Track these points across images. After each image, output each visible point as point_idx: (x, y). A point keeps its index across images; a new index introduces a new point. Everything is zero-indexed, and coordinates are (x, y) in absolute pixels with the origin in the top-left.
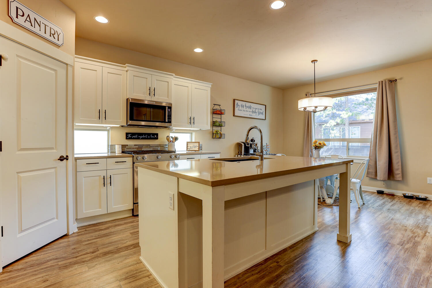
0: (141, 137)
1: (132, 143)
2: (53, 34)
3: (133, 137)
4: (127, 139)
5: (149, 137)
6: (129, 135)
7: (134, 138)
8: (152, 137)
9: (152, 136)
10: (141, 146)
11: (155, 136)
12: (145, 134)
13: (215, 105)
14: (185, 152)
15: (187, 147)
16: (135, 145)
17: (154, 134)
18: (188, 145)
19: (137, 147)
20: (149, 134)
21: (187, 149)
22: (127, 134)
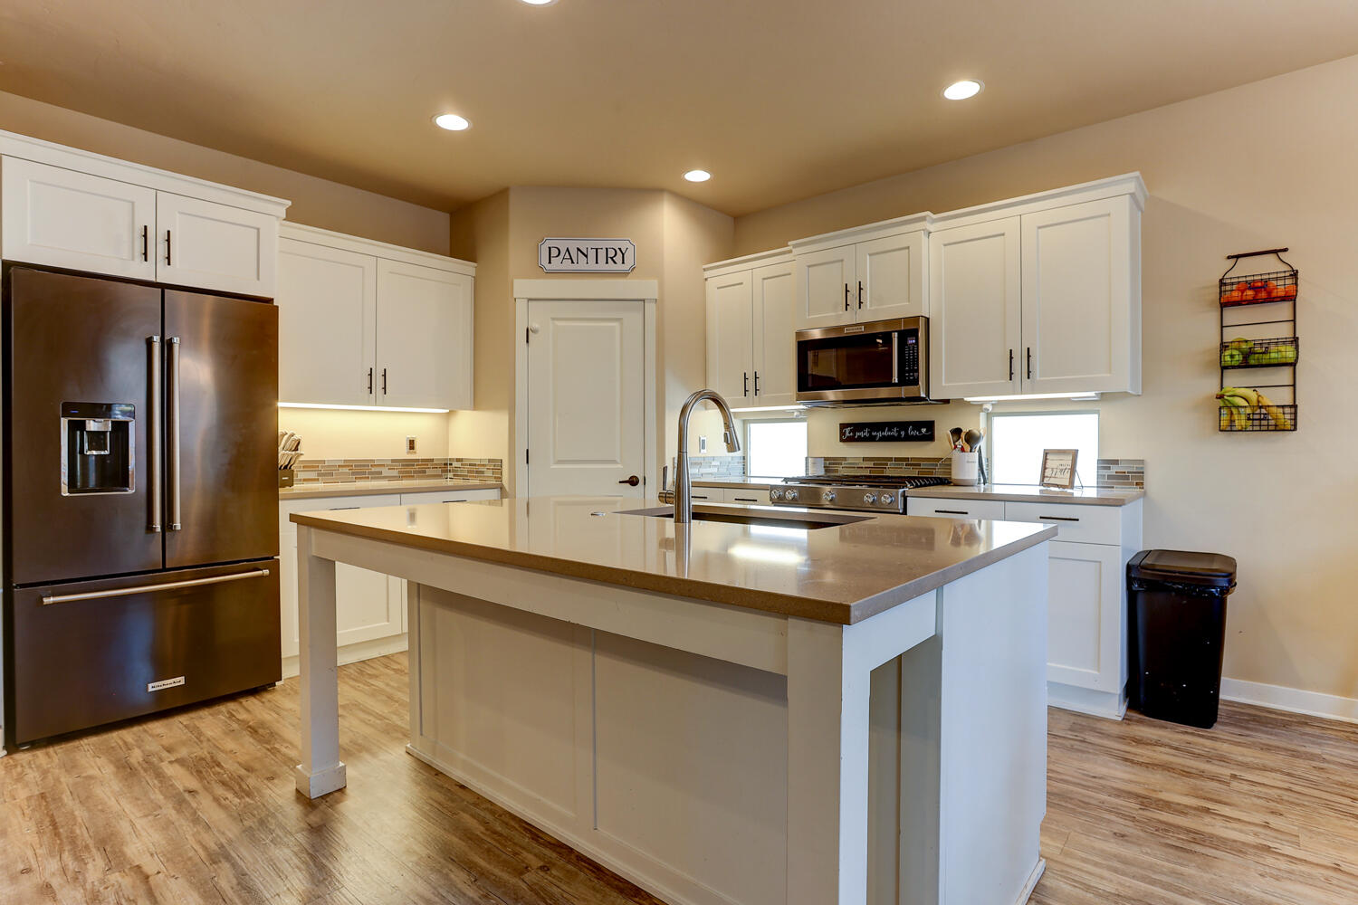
0: (880, 434)
1: (858, 452)
2: (612, 258)
3: (857, 434)
4: (842, 440)
5: (903, 433)
6: (848, 430)
7: (860, 439)
8: (911, 432)
9: (913, 430)
10: (881, 462)
11: (924, 430)
12: (891, 425)
13: (1238, 257)
14: (1035, 491)
15: (1044, 468)
16: (864, 459)
17: (917, 425)
18: (1049, 464)
19: (871, 464)
20: (903, 425)
21: (1043, 476)
22: (843, 426)
